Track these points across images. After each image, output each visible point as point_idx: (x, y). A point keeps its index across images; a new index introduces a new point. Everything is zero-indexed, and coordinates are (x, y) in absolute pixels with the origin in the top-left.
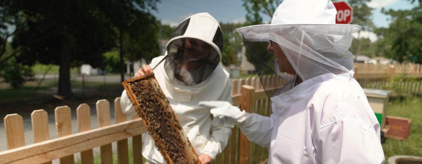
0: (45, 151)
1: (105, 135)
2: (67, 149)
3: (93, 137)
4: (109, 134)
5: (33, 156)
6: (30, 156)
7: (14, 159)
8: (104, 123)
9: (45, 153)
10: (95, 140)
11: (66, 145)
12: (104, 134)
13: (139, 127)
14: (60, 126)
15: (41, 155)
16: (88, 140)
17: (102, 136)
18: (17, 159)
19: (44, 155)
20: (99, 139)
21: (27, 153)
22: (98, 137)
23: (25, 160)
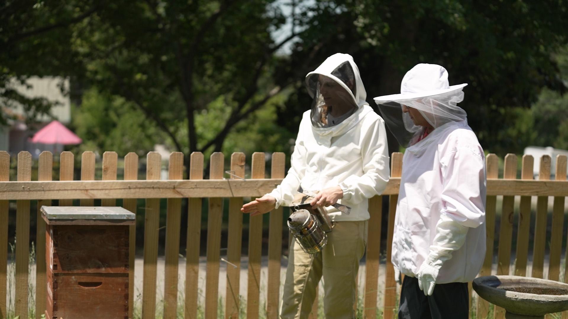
0: (87, 188)
1: (149, 188)
2: (107, 192)
3: (135, 187)
4: (153, 188)
5: (76, 190)
6: (74, 190)
7: (61, 189)
8: (153, 176)
9: (87, 190)
10: (138, 190)
11: (107, 188)
12: (149, 186)
13: (193, 188)
14: (105, 170)
15: (83, 191)
16: (130, 188)
17: (145, 188)
18: (63, 189)
19: (85, 192)
20: (141, 190)
21: (71, 186)
22: (140, 188)
23: (70, 192)
